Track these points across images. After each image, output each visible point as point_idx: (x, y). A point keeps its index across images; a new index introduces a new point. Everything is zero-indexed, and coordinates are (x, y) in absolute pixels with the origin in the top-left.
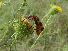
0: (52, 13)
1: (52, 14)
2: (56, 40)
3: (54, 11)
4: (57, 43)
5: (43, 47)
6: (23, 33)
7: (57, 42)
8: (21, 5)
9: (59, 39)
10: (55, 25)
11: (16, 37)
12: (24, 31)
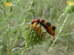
3: (71, 8)
5: (66, 48)
6: (33, 41)
8: (30, 4)
11: (26, 45)
12: (34, 39)
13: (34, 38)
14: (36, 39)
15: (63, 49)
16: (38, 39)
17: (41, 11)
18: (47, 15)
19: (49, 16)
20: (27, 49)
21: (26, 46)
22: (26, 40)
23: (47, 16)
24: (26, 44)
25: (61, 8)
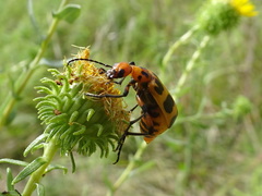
0: (209, 25)
1: (213, 29)
2: (237, 147)
3: (221, 15)
4: (239, 158)
5: (181, 175)
6: (80, 136)
7: (241, 152)
9: (250, 143)
10: (233, 81)
12: (83, 129)
13: (85, 123)
14: (91, 131)
15: (167, 181)
16: (103, 132)
17: (92, 27)
18: (110, 42)
19: (120, 47)
20: (50, 167)
21: (45, 157)
22: (51, 128)
23: (110, 47)
24: (48, 147)
25: (167, 20)
